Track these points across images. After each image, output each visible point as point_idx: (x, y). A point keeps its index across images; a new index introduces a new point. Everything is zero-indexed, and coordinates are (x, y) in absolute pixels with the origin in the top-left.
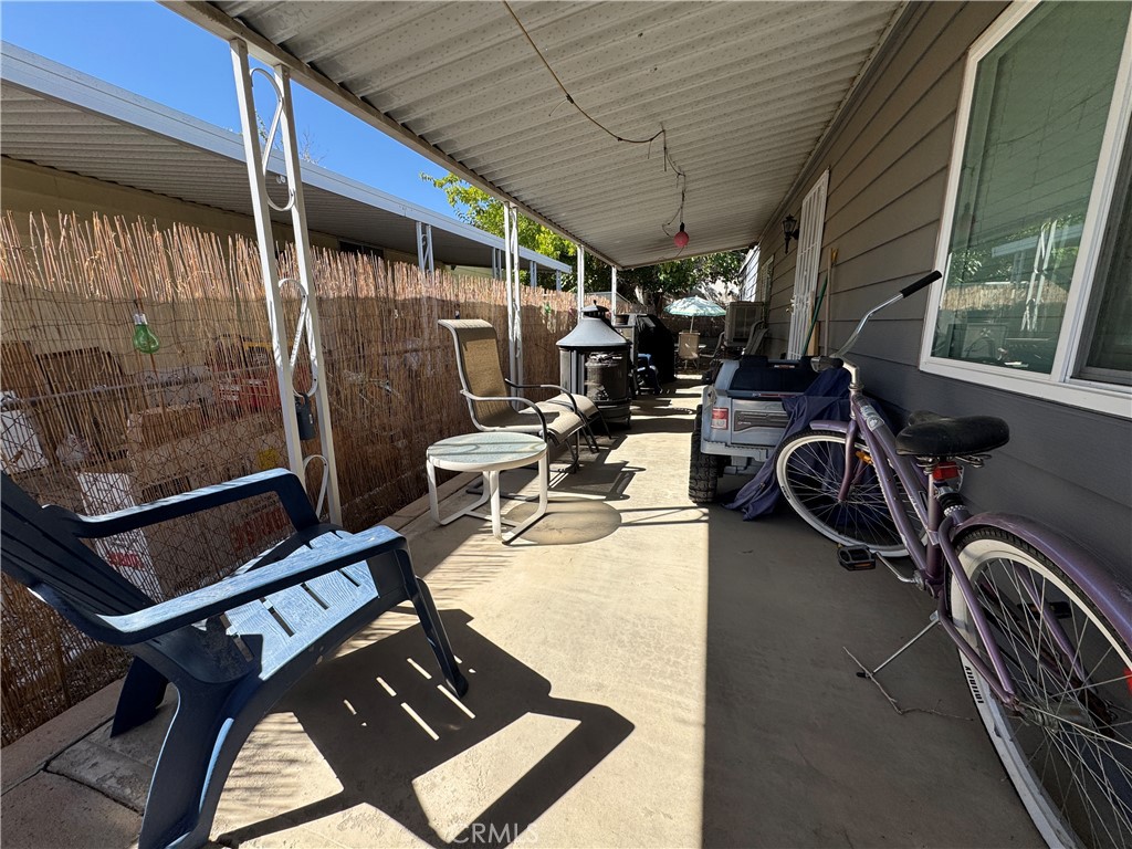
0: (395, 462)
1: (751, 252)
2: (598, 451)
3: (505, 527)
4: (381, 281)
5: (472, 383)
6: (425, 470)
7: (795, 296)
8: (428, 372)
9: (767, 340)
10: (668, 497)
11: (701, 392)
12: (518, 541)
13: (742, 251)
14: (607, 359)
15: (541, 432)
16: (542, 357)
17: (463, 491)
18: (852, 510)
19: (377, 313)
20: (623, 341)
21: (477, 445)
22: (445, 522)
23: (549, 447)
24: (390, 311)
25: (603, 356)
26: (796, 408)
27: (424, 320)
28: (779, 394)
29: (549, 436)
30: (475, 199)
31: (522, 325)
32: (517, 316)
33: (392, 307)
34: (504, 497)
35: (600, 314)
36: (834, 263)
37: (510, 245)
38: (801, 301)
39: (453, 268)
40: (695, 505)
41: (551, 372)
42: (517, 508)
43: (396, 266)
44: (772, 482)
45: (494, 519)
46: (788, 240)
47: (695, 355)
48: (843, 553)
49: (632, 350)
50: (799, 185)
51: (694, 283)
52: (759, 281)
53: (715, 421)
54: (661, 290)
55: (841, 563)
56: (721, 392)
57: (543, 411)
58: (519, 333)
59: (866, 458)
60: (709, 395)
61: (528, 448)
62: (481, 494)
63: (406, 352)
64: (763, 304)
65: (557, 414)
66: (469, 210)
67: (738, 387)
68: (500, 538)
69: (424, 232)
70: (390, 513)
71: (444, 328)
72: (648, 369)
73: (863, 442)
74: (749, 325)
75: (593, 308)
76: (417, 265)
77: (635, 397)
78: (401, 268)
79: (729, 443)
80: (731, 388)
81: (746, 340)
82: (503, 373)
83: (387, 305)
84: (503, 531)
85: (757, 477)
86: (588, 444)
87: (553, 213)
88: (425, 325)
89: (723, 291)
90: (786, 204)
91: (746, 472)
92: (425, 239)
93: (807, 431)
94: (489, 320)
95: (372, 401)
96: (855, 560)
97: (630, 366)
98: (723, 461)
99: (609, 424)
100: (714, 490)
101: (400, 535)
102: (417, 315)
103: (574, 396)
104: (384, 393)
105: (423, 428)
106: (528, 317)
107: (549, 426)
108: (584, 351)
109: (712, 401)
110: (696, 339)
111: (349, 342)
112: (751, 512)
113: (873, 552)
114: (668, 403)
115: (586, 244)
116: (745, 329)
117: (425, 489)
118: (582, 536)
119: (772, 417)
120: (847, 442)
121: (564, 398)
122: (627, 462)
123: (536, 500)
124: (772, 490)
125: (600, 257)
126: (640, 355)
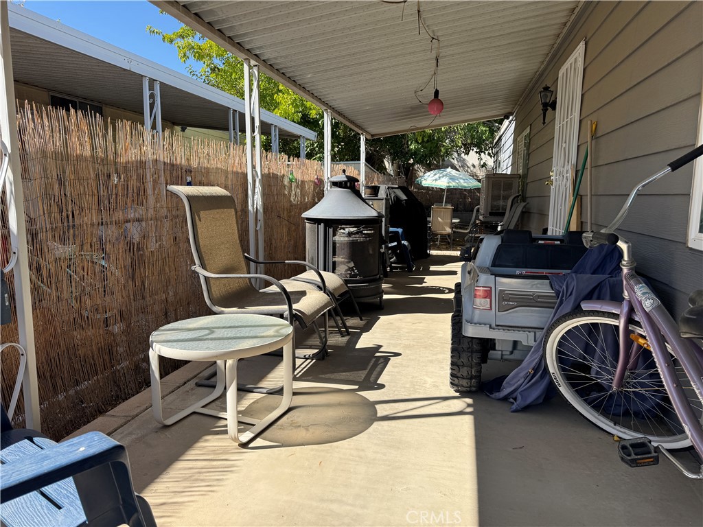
0: (109, 350)
1: (506, 122)
2: (348, 333)
3: (243, 425)
4: (99, 140)
5: (206, 258)
6: (147, 360)
7: (554, 169)
8: (152, 246)
9: (526, 214)
10: (428, 386)
11: (459, 270)
12: (259, 442)
13: (496, 121)
14: (357, 233)
15: (287, 314)
16: (285, 230)
17: (192, 384)
18: (627, 397)
19: (92, 176)
20: (373, 214)
21: (211, 330)
22: (169, 422)
23: (296, 330)
24: (109, 176)
25: (353, 230)
26: (564, 287)
27: (150, 186)
28: (545, 272)
29: (296, 318)
30: (209, 55)
31: (264, 194)
32: (258, 184)
33: (112, 169)
34: (242, 390)
35: (350, 184)
36: (593, 135)
37: (250, 106)
38: (561, 174)
39: (183, 130)
40: (457, 394)
41: (295, 246)
42: (256, 402)
43: (119, 124)
44: (541, 368)
45: (230, 416)
46: (545, 111)
47: (448, 230)
48: (624, 448)
49: (383, 224)
50: (554, 56)
51: (448, 154)
52: (515, 152)
53: (478, 301)
54: (411, 161)
55: (623, 459)
56: (483, 270)
57: (288, 290)
58: (260, 203)
59: (641, 341)
60: (469, 273)
61: (271, 332)
62: (214, 387)
63: (128, 221)
64: (520, 177)
65: (303, 293)
66: (202, 68)
67: (501, 263)
68: (236, 439)
69: (151, 88)
70: (101, 412)
71: (174, 195)
72: (400, 245)
73: (638, 324)
74: (506, 198)
75: (341, 177)
76: (143, 124)
77: (386, 275)
78: (124, 127)
79: (493, 325)
80: (494, 264)
81: (503, 214)
82: (242, 246)
83: (106, 168)
84: (240, 431)
85: (524, 364)
86: (337, 327)
87: (298, 73)
88: (150, 191)
89: (477, 163)
90: (541, 75)
91: (511, 357)
92: (152, 96)
93: (577, 311)
94: (226, 188)
95: (82, 279)
96: (637, 454)
97: (383, 241)
98: (486, 345)
99: (359, 304)
100: (478, 377)
101: (118, 443)
102: (141, 179)
103: (322, 272)
104: (98, 268)
105: (144, 310)
106: (269, 186)
107: (295, 306)
108: (332, 224)
109: (473, 279)
110: (449, 214)
111: (55, 209)
112: (520, 402)
113: (655, 444)
114: (422, 281)
115: (333, 109)
116: (501, 203)
117: (147, 383)
118: (332, 433)
119: (539, 296)
120: (621, 323)
121: (310, 275)
122: (381, 346)
123: (280, 392)
124: (542, 377)
125: (348, 124)
126: (391, 229)
